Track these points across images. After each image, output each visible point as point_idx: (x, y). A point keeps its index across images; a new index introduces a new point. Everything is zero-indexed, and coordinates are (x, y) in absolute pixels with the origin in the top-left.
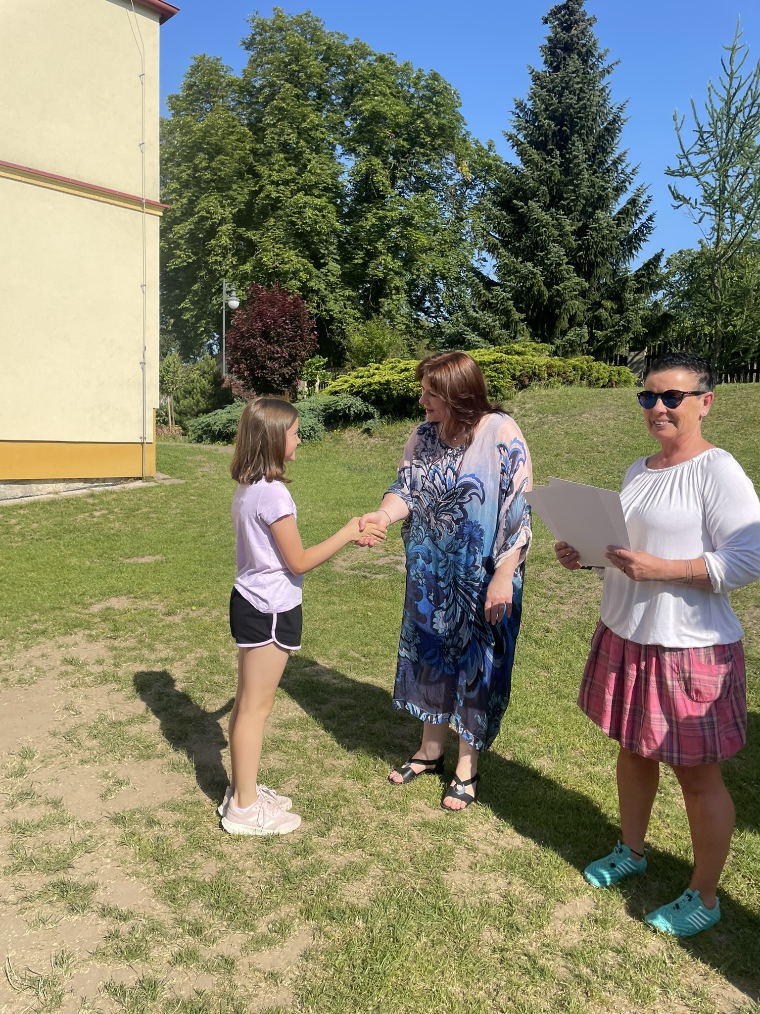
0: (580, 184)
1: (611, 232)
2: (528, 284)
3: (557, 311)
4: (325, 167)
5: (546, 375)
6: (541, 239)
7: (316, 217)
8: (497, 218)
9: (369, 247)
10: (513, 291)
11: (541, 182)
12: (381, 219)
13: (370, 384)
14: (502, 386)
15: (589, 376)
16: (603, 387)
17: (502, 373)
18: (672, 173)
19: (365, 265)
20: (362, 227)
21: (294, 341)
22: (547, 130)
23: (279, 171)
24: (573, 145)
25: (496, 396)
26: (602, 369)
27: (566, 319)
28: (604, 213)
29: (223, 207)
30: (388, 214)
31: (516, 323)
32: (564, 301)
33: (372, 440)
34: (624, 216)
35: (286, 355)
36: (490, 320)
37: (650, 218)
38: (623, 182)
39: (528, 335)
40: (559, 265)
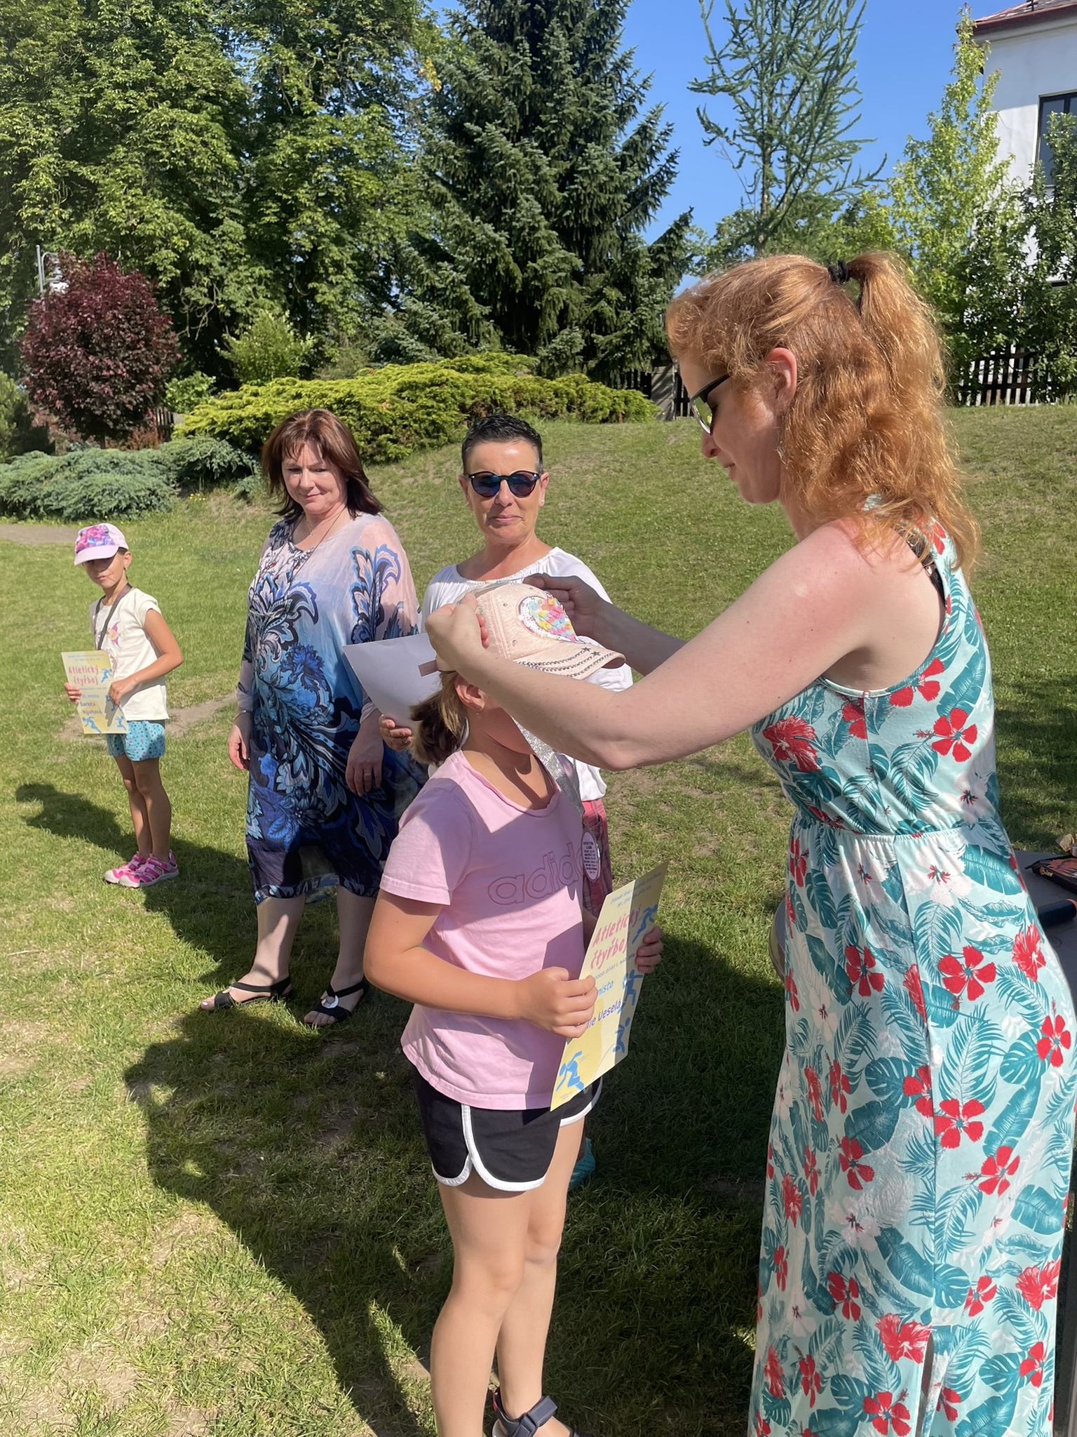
0: (563, 99)
1: (612, 178)
2: (489, 259)
3: (537, 304)
4: (203, 62)
5: (513, 405)
6: (509, 188)
7: (191, 144)
8: (443, 151)
9: (285, 196)
10: (469, 271)
11: (506, 92)
12: (302, 151)
13: (240, 420)
14: (445, 422)
15: (581, 405)
16: (604, 421)
17: (444, 401)
18: (698, 88)
19: (282, 227)
20: (272, 162)
21: (135, 348)
22: (511, 8)
23: (126, 67)
24: (552, 34)
25: (437, 437)
26: (600, 394)
27: (554, 318)
28: (600, 148)
29: (38, 125)
30: (311, 143)
31: (478, 320)
32: (546, 288)
33: (250, 510)
34: (632, 153)
35: (122, 371)
36: (436, 316)
37: (672, 158)
38: (631, 100)
39: (497, 341)
40: (534, 229)
